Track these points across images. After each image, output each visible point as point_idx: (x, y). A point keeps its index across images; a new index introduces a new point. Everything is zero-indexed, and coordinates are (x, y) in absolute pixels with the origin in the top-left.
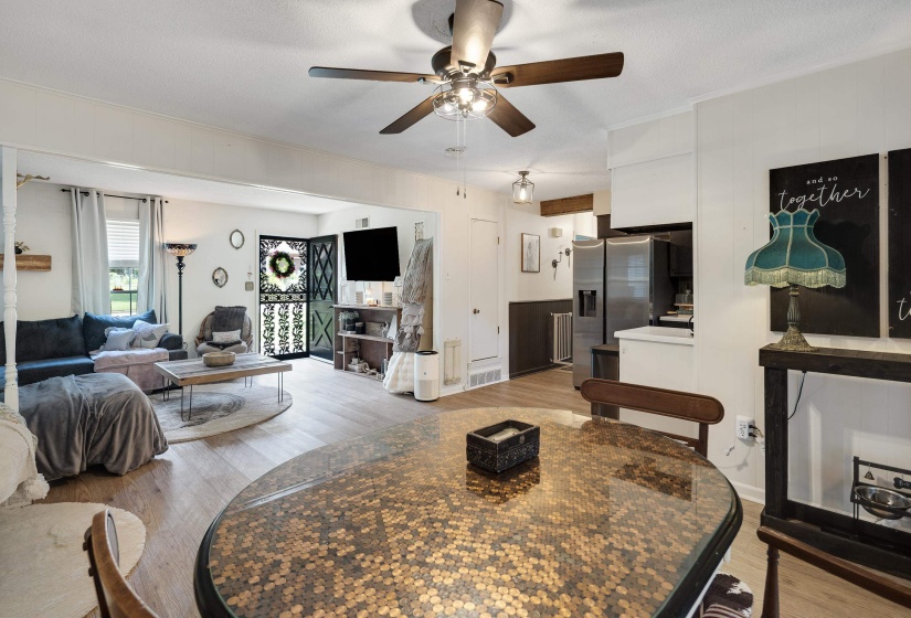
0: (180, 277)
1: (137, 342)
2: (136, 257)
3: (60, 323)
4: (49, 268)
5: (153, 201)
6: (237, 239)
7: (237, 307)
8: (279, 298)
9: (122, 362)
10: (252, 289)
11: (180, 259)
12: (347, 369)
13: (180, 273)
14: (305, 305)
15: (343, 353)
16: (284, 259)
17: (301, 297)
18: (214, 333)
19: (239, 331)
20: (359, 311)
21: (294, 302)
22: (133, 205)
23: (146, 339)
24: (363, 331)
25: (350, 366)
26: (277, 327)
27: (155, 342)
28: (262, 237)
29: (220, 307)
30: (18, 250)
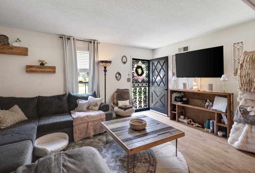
0: (105, 76)
1: (90, 107)
2: (88, 67)
3: (59, 97)
4: (54, 72)
5: (94, 43)
6: (124, 60)
7: (126, 89)
8: (138, 85)
9: (85, 120)
10: (130, 81)
11: (105, 68)
12: (178, 121)
13: (105, 74)
14: (147, 88)
15: (176, 113)
16: (140, 69)
17: (146, 85)
18: (119, 102)
19: (128, 100)
20: (183, 92)
21: (144, 87)
22: (86, 44)
23: (94, 106)
24: (187, 102)
25: (180, 119)
26: (138, 97)
27: (97, 108)
28: (133, 59)
29: (119, 89)
30: (42, 64)
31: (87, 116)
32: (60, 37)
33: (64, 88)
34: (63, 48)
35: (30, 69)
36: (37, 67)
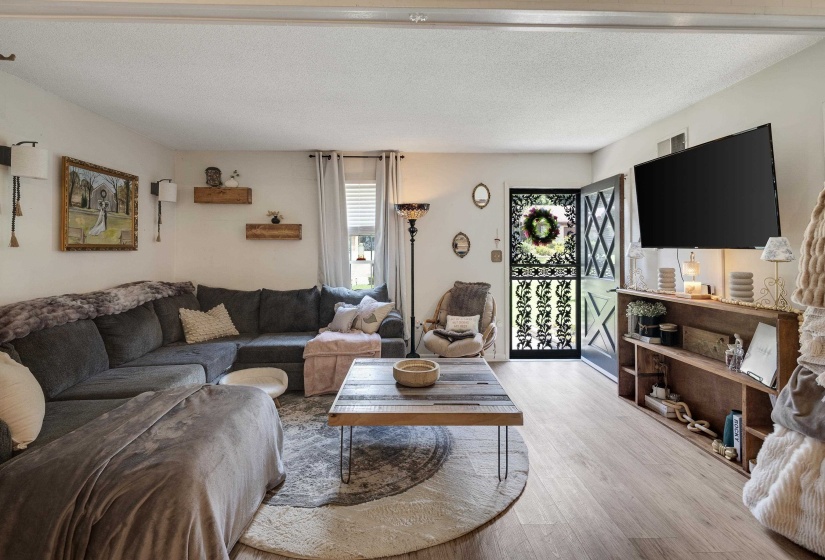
0: (412, 245)
1: (358, 324)
2: (372, 223)
3: (299, 295)
4: (298, 237)
5: (388, 157)
6: (481, 194)
7: (479, 284)
8: (536, 272)
9: (330, 349)
10: (500, 260)
11: (412, 222)
13: (413, 240)
14: (573, 283)
15: (635, 373)
16: (543, 220)
17: (569, 272)
18: (449, 317)
19: (478, 317)
21: (558, 278)
22: (371, 164)
23: (367, 321)
26: (535, 312)
27: (374, 326)
28: (513, 191)
29: (461, 283)
30: (276, 220)
31: (336, 343)
32: (311, 156)
33: (319, 275)
34: (316, 180)
35: (253, 232)
36: (265, 227)
